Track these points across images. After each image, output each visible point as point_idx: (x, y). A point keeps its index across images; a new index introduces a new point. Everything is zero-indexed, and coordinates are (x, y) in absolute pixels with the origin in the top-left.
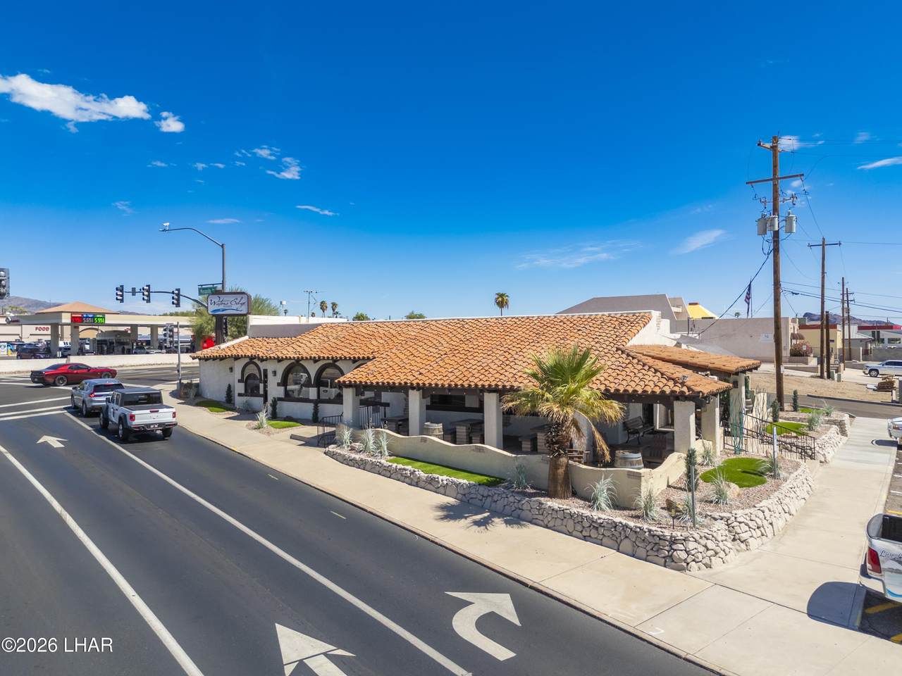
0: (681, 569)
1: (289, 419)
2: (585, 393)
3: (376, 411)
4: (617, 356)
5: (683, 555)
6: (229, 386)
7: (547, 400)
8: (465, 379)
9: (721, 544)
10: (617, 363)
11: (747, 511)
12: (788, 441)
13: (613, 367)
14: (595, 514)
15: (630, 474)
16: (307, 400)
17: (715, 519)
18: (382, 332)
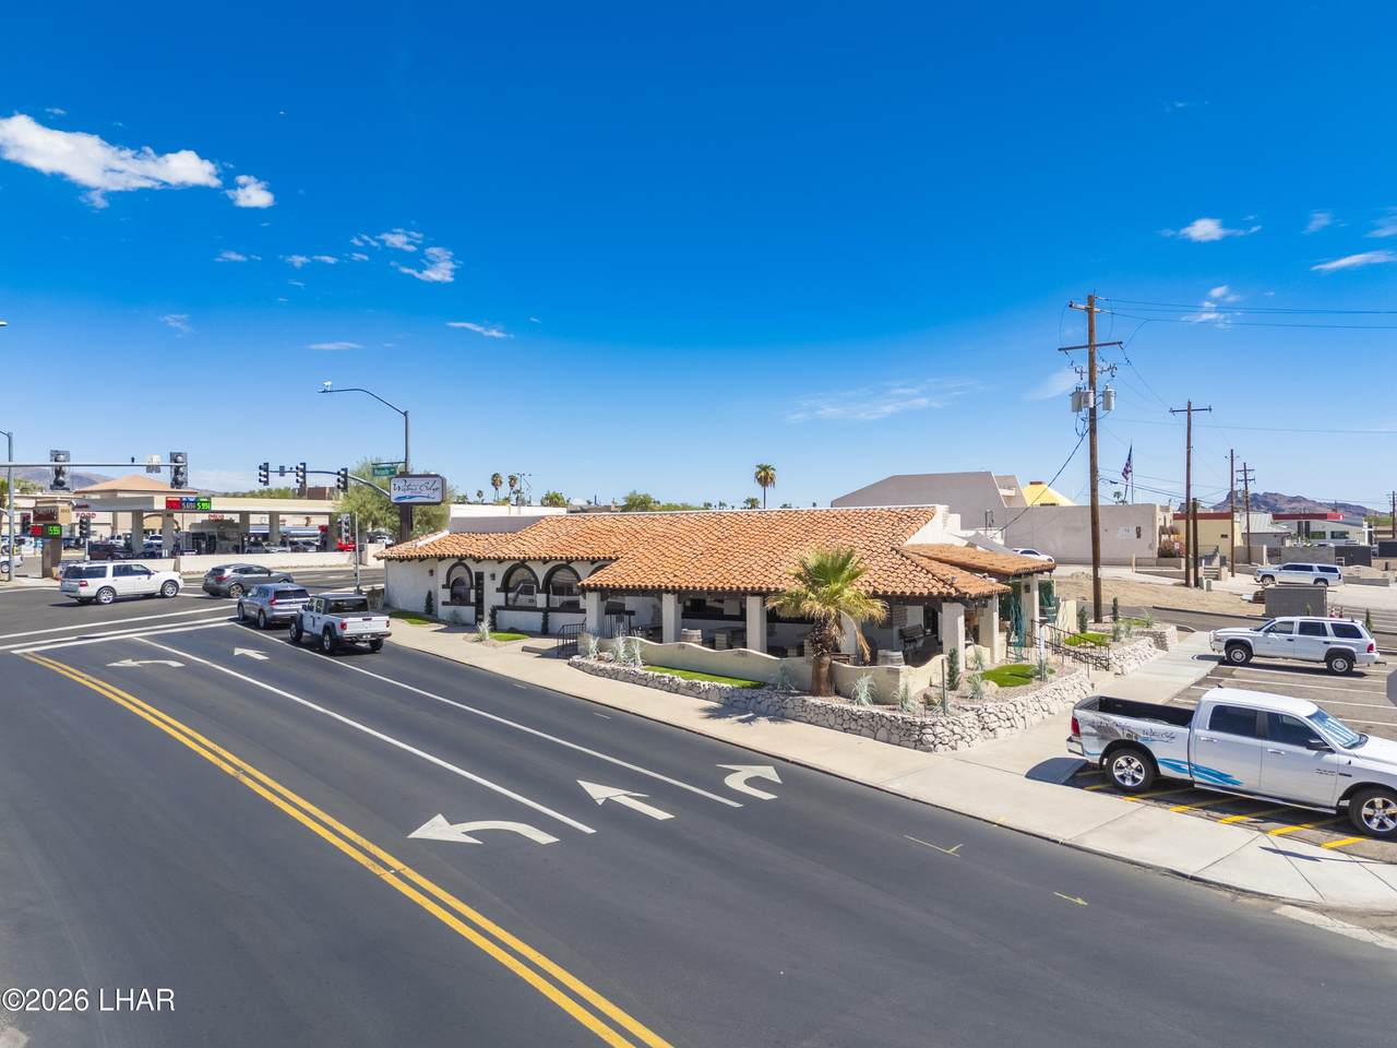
0: (929, 750)
1: (512, 630)
2: (848, 593)
3: (620, 620)
4: (891, 556)
5: (931, 738)
6: (430, 594)
7: (811, 599)
8: (725, 581)
9: (967, 730)
10: (889, 564)
11: (999, 704)
12: (1082, 651)
13: (884, 568)
14: (855, 708)
15: (890, 671)
16: (535, 609)
17: (967, 711)
18: (622, 527)
